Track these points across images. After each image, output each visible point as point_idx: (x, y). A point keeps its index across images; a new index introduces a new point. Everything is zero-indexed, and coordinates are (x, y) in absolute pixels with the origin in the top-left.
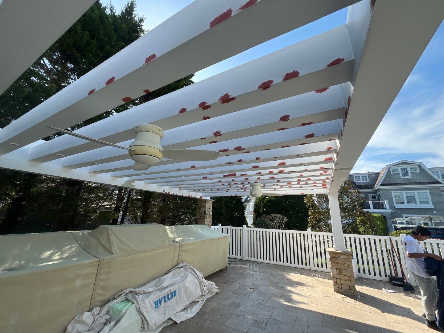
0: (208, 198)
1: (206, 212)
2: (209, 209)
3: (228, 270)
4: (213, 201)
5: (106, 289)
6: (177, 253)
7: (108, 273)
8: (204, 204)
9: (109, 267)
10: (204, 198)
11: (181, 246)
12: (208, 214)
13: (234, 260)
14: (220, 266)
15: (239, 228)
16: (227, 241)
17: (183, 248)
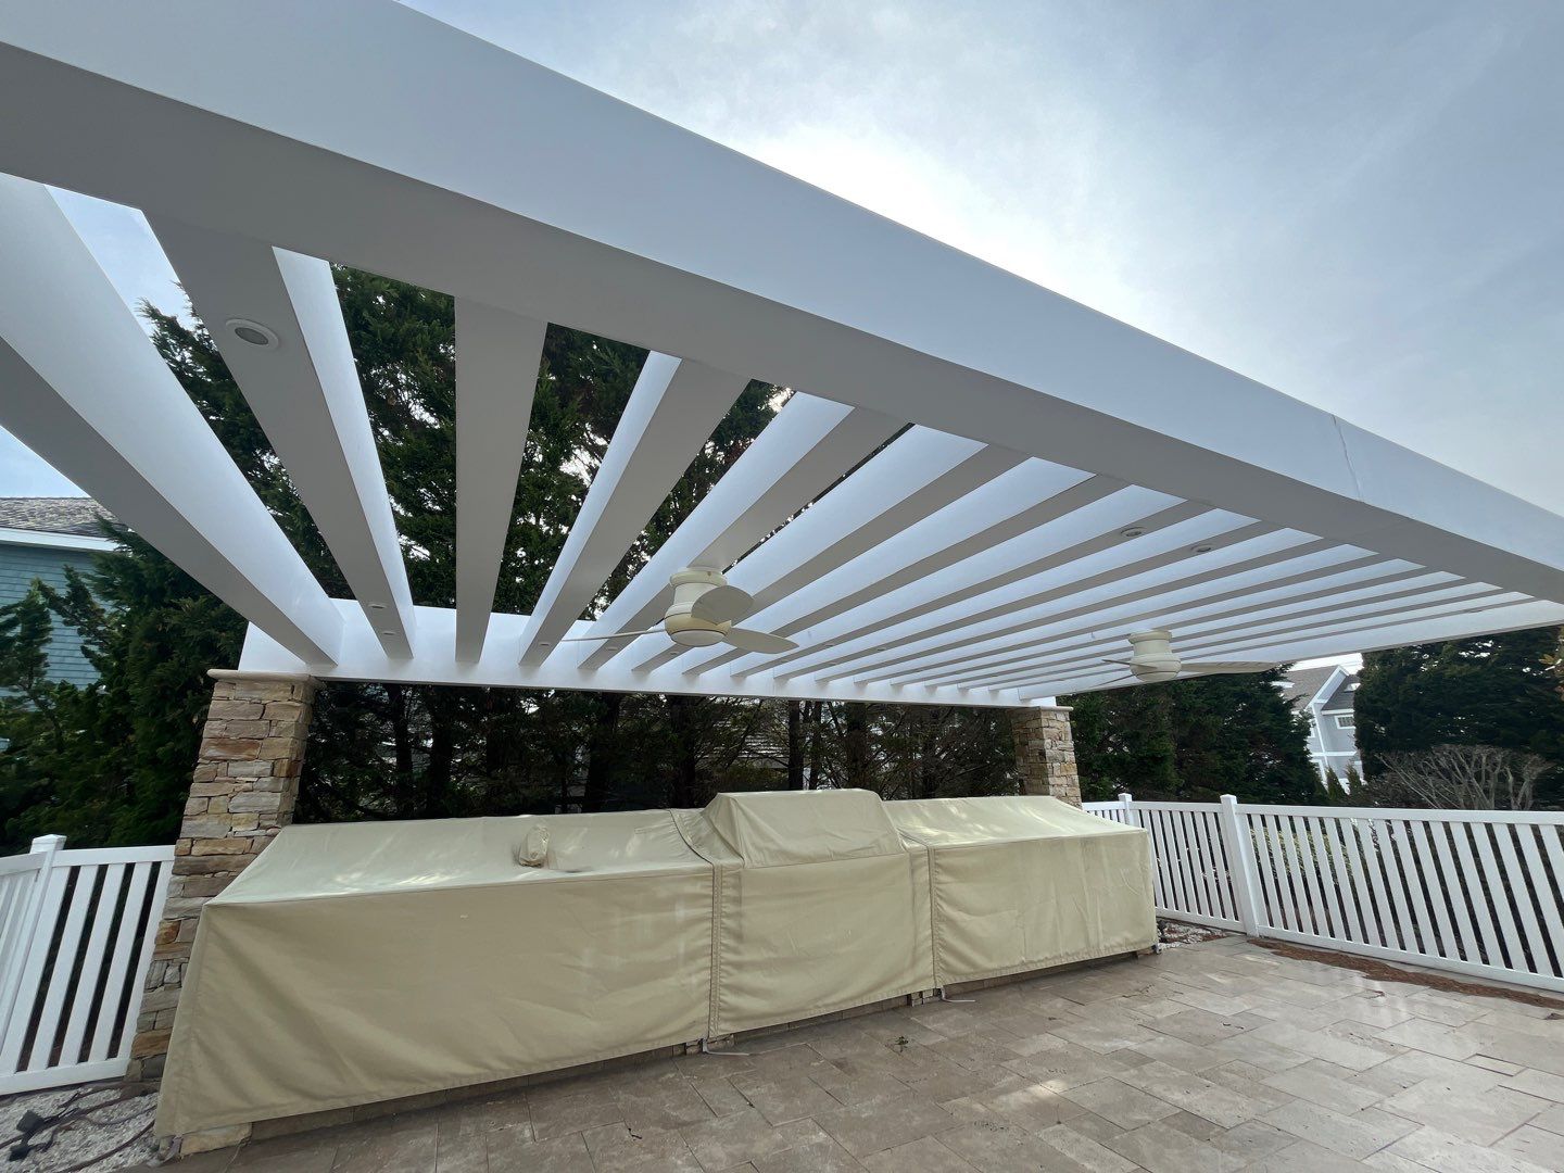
0: (1051, 703)
1: (1049, 753)
2: (1058, 740)
3: (1162, 959)
4: (1070, 712)
5: (739, 937)
6: (923, 875)
7: (738, 901)
8: (1034, 724)
9: (737, 887)
10: (1035, 703)
11: (933, 854)
12: (1056, 760)
13: (1211, 935)
14: (1119, 940)
15: (1209, 807)
16: (1138, 854)
17: (942, 861)
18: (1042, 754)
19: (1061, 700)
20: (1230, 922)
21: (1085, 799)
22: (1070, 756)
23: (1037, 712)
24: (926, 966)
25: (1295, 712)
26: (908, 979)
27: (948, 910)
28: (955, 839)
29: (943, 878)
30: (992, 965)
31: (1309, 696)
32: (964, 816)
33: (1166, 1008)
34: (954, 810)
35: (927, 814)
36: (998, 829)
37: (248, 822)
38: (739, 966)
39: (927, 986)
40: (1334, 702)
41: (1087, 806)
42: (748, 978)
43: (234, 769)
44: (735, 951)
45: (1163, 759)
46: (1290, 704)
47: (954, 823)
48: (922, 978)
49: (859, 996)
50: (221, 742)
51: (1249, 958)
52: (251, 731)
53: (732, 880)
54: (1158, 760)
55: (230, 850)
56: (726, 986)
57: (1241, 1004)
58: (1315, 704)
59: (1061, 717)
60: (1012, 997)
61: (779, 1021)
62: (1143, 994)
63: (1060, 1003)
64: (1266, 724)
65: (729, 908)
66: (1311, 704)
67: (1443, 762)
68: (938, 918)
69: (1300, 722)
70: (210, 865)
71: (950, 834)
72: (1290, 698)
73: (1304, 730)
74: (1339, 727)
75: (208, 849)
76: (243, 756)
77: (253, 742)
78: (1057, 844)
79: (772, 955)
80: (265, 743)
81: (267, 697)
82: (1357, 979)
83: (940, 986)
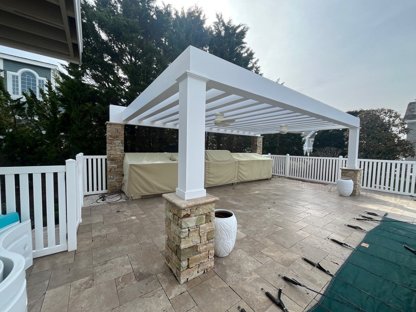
0: (259, 135)
1: (258, 145)
2: (260, 143)
3: (271, 180)
4: (263, 138)
5: (209, 173)
6: (237, 165)
7: (209, 168)
8: (256, 139)
9: (209, 165)
10: (257, 135)
11: (239, 161)
12: (259, 147)
13: (279, 177)
14: (265, 176)
15: (284, 156)
16: (271, 163)
17: (240, 163)
18: (257, 145)
19: (261, 135)
20: (283, 175)
21: (263, 154)
22: (261, 146)
23: (257, 137)
24: (236, 179)
25: (303, 139)
26: (233, 181)
27: (240, 170)
28: (242, 159)
29: (240, 165)
30: (246, 179)
31: (306, 136)
32: (242, 156)
33: (272, 185)
34: (240, 155)
35: (236, 155)
36: (249, 158)
37: (119, 152)
38: (209, 177)
39: (236, 182)
40: (311, 137)
41: (263, 155)
42: (210, 179)
43: (115, 142)
44: (208, 175)
45: (276, 147)
46: (303, 137)
47: (241, 157)
48: (235, 181)
49: (226, 183)
50: (111, 136)
51: (285, 180)
52: (116, 135)
53: (208, 164)
54: (275, 148)
55: (117, 157)
56: (207, 180)
57: (283, 184)
58: (307, 138)
59: (261, 138)
60: (249, 184)
61: (214, 186)
62: (269, 183)
63: (256, 185)
64: (297, 141)
65: (208, 168)
66: (307, 137)
67: (326, 150)
68: (239, 172)
69: (303, 141)
70: (114, 159)
71: (241, 159)
72: (303, 136)
73: (304, 143)
74: (311, 142)
75: (113, 156)
76: (116, 139)
77: (117, 137)
78: (259, 161)
79: (214, 176)
80: (119, 137)
81: (118, 128)
82: (301, 182)
83: (238, 182)
